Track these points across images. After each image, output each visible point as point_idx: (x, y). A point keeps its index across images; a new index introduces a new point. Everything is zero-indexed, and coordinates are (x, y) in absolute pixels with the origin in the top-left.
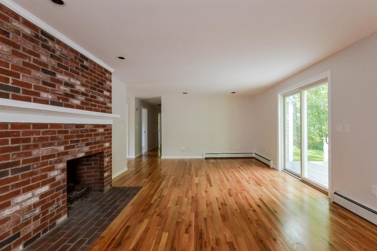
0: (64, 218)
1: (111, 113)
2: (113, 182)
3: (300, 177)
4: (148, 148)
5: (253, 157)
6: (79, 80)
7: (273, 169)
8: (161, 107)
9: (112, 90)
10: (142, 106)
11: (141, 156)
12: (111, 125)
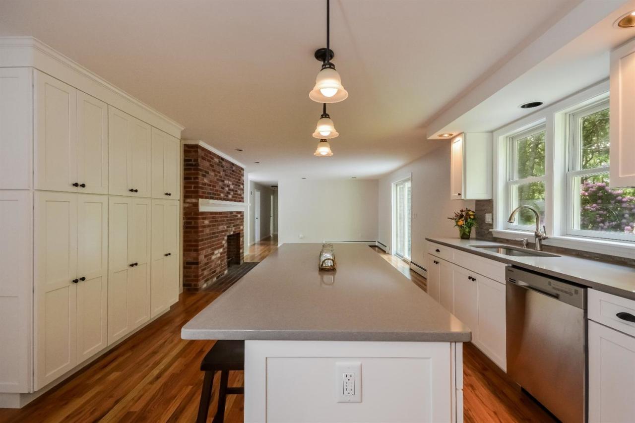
0: (226, 272)
1: (243, 202)
2: (244, 259)
3: (402, 257)
4: (261, 237)
5: (376, 245)
6: (230, 181)
7: (388, 253)
8: (278, 188)
9: (245, 183)
10: (255, 190)
11: (254, 244)
12: (243, 212)
